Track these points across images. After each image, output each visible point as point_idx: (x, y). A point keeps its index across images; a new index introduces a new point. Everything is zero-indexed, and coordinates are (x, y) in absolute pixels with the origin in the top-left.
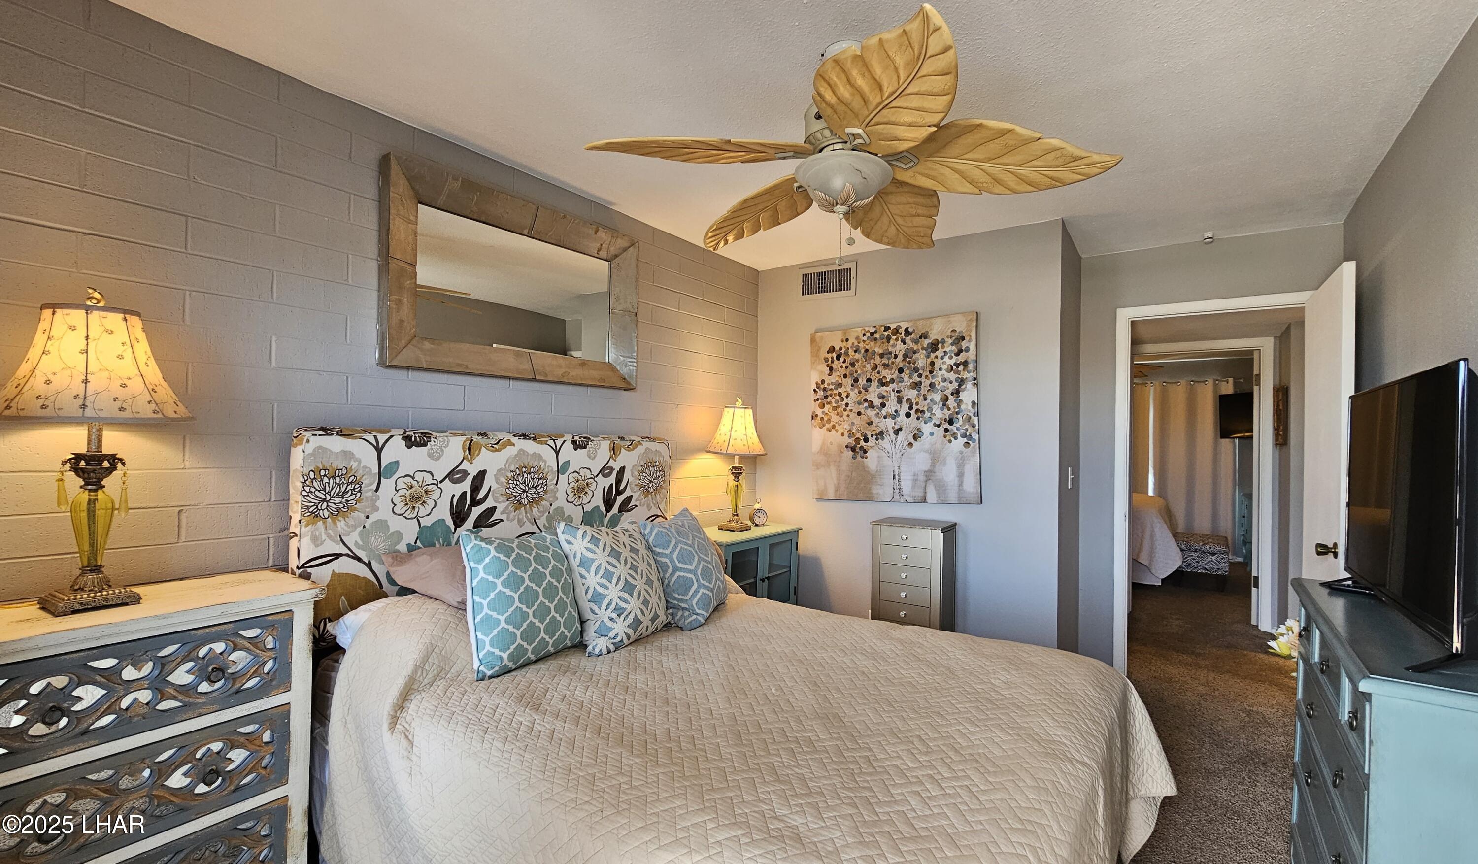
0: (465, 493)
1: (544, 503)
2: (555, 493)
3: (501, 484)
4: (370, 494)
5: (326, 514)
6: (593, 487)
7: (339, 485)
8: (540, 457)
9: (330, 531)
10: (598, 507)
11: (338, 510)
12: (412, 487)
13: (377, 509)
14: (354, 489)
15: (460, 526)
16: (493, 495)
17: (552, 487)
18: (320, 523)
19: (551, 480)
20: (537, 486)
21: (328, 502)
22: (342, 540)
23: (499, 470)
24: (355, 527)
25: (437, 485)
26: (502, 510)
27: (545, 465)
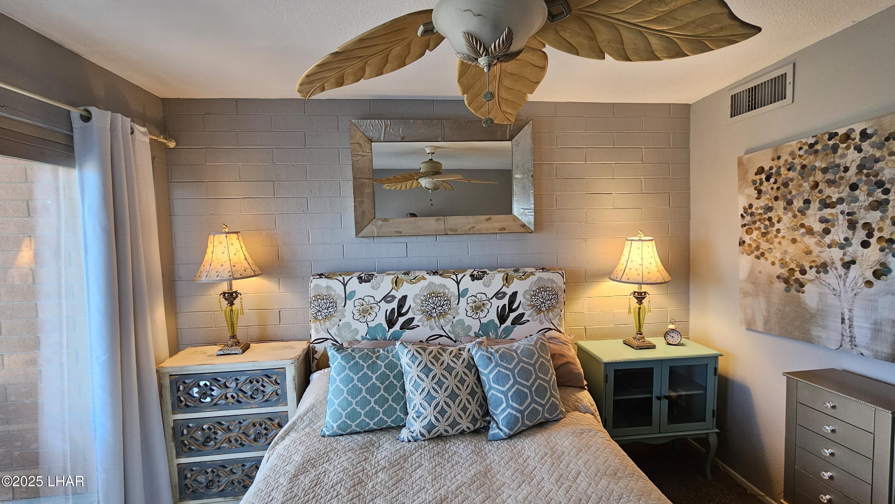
0: (394, 309)
1: (448, 316)
2: (457, 310)
3: (417, 304)
4: (341, 308)
5: (321, 318)
6: (488, 306)
7: (326, 303)
8: (445, 287)
9: (323, 327)
10: (493, 320)
11: (326, 316)
12: (363, 305)
13: (345, 317)
14: (333, 306)
15: (391, 328)
16: (412, 311)
17: (455, 306)
18: (318, 322)
19: (455, 301)
20: (443, 305)
21: (321, 312)
22: (328, 331)
23: (416, 295)
24: (334, 325)
25: (377, 304)
26: (418, 319)
27: (449, 291)
